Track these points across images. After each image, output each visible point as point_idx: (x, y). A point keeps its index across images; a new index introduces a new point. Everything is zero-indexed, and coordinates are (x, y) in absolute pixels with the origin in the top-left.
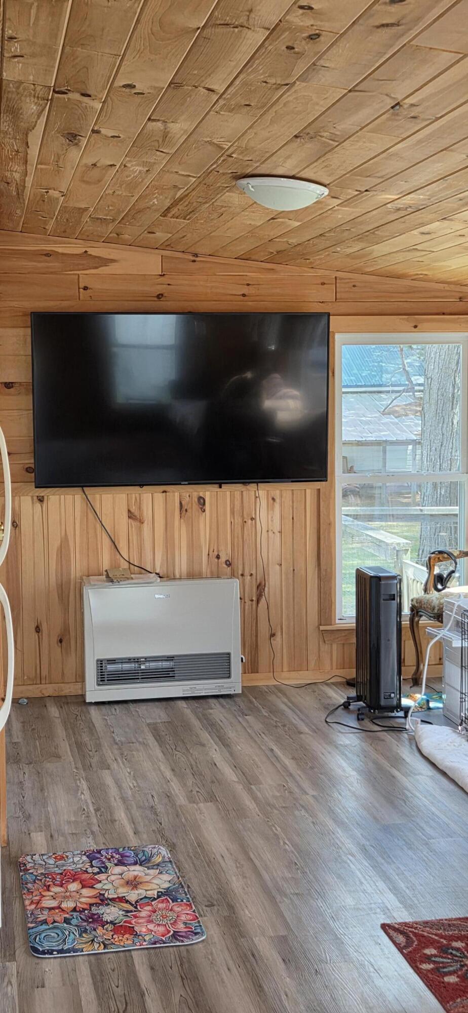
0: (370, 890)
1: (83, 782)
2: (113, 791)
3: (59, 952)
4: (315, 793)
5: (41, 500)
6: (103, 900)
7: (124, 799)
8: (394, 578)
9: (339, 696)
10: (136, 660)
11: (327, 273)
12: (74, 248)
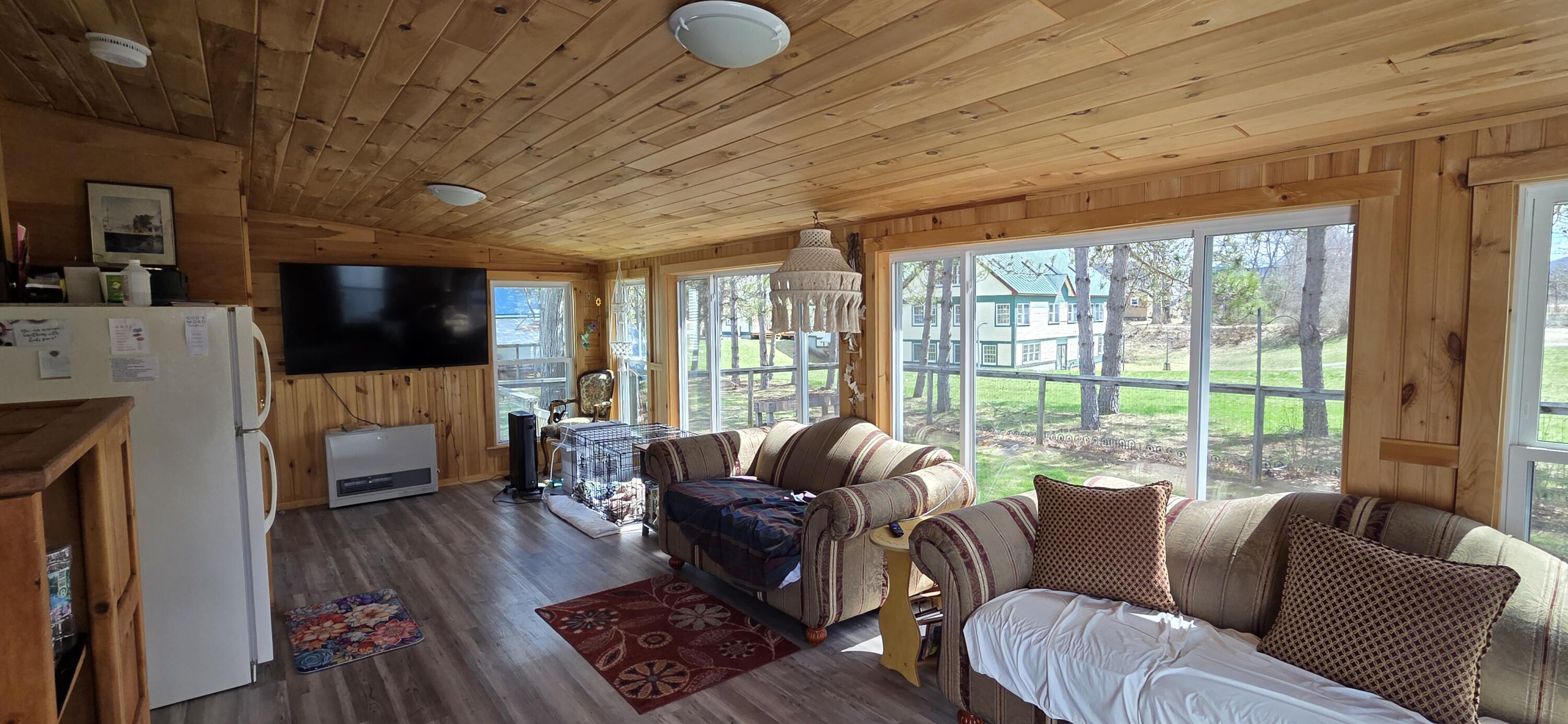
0: (526, 591)
1: (330, 557)
2: (353, 560)
3: (319, 667)
4: (490, 542)
5: (291, 382)
6: (350, 629)
7: (361, 564)
8: (532, 416)
9: (501, 487)
10: (366, 478)
11: (484, 246)
12: (312, 224)
